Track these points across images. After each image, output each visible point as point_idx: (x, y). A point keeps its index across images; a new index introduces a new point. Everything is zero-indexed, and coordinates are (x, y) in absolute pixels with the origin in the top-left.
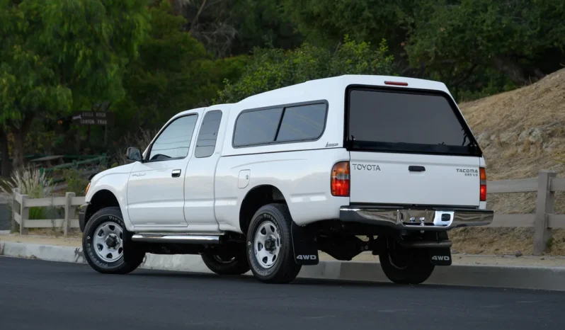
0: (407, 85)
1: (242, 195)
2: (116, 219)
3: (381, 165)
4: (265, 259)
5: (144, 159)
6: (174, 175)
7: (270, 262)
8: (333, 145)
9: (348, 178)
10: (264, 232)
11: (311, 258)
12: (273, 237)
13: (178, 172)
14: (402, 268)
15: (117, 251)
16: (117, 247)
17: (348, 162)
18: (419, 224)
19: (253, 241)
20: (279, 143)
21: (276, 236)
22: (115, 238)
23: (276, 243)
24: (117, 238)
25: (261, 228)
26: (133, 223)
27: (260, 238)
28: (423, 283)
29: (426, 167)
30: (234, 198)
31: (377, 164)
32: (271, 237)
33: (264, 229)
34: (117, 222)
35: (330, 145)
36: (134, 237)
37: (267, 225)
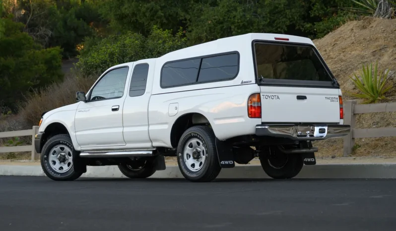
0: (288, 40)
1: (173, 121)
2: (65, 143)
3: (280, 96)
4: (193, 165)
5: (87, 99)
6: (113, 110)
7: (197, 167)
8: (247, 82)
9: (260, 105)
10: (191, 146)
11: (230, 163)
12: (199, 149)
13: (117, 107)
14: (280, 168)
15: (67, 165)
16: (67, 162)
17: (259, 94)
18: (306, 136)
19: (183, 153)
20: (201, 83)
21: (201, 148)
22: (64, 156)
23: (201, 153)
24: (66, 156)
25: (189, 143)
26: (80, 145)
27: (188, 150)
28: (294, 178)
29: (307, 96)
30: (166, 123)
31: (277, 95)
32: (197, 149)
33: (191, 143)
34: (66, 145)
35: (245, 82)
36: (81, 154)
37: (194, 141)
